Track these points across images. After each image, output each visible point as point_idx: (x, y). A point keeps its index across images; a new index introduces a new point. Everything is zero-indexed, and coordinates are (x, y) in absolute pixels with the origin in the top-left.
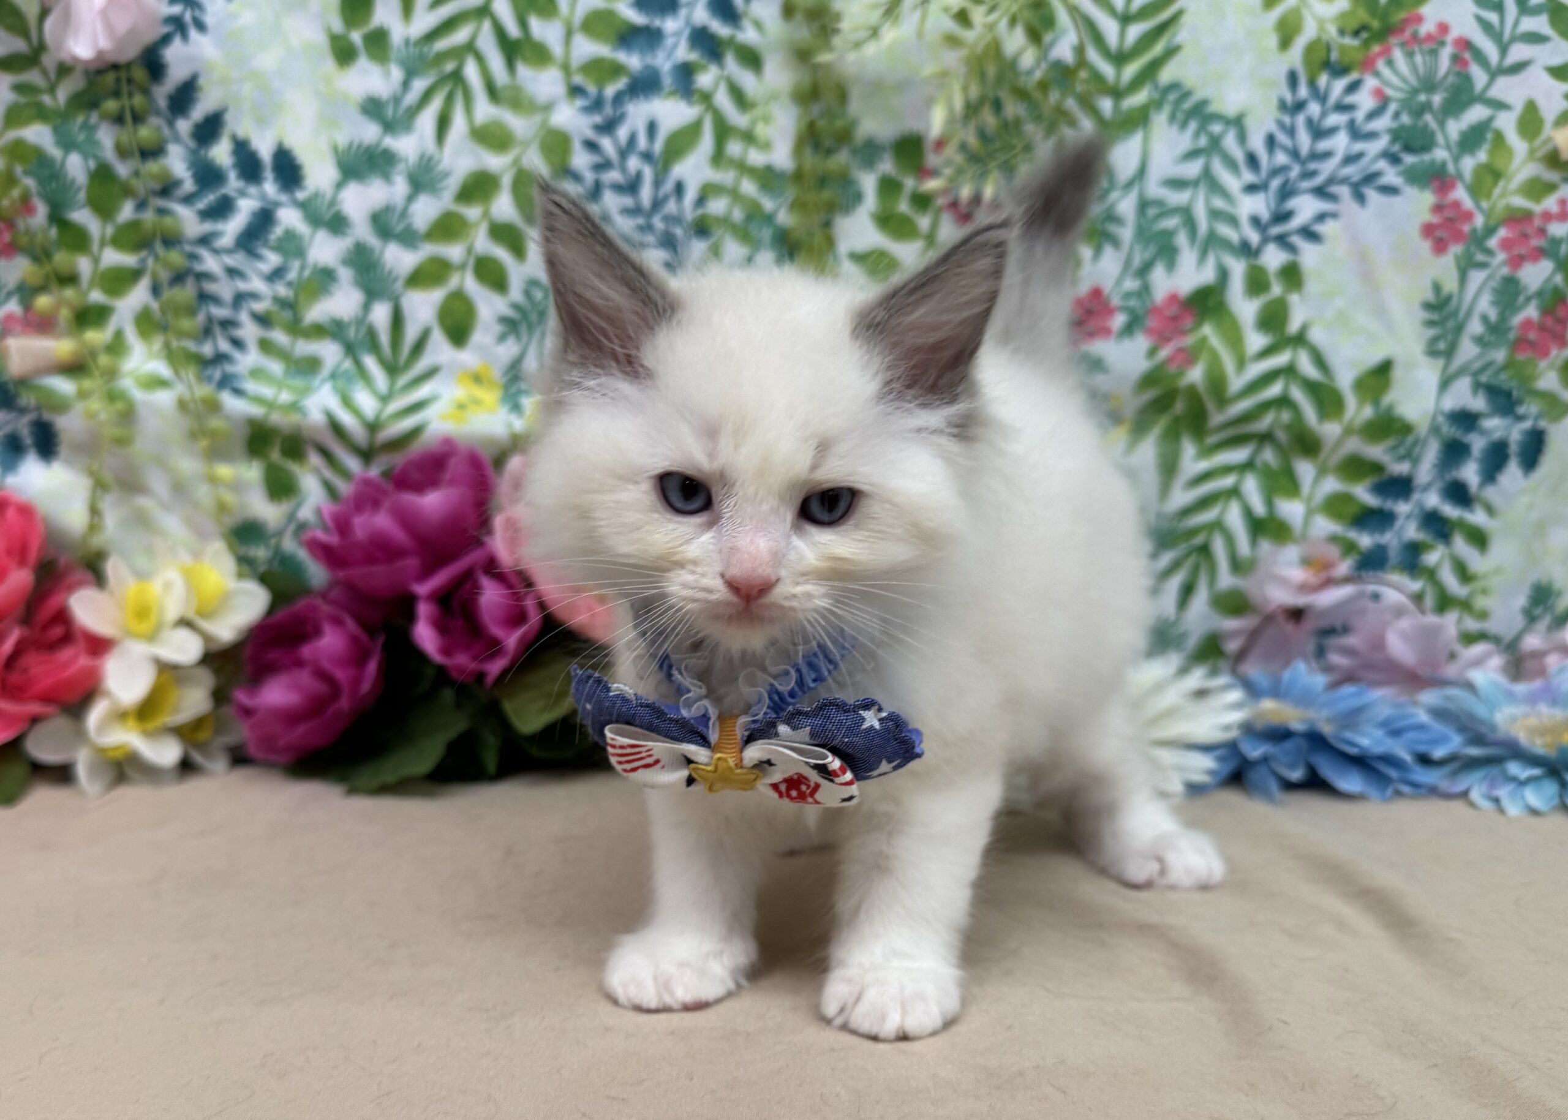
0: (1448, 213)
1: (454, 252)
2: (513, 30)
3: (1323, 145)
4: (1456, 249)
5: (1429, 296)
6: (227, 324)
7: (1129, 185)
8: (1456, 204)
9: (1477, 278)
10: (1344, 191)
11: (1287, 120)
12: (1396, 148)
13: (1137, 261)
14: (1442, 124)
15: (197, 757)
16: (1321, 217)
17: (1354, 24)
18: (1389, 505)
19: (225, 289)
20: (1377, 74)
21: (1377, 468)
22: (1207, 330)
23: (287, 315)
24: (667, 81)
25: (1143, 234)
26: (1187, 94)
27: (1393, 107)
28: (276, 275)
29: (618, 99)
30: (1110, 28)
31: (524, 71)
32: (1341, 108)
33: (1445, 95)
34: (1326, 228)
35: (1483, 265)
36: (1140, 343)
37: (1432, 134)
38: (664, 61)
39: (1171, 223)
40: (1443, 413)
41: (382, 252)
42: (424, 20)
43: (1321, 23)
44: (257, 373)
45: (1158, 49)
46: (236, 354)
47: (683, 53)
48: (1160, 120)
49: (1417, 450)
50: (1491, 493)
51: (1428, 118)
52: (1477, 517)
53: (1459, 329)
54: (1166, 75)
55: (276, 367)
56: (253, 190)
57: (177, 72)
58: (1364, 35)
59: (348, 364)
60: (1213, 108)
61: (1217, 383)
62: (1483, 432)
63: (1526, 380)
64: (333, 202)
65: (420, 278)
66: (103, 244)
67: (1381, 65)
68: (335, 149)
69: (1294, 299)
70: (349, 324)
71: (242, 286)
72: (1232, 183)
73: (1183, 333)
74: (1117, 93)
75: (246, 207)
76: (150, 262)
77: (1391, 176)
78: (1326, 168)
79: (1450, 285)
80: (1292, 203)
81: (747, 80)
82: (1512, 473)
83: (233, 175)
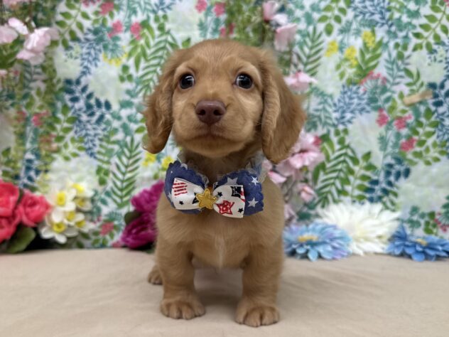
0: (382, 117)
3: (352, 101)
4: (384, 125)
5: (379, 136)
6: (92, 141)
8: (384, 115)
9: (390, 132)
10: (357, 112)
11: (343, 96)
12: (369, 102)
14: (380, 97)
16: (352, 118)
17: (357, 74)
18: (373, 187)
19: (92, 133)
20: (364, 86)
21: (369, 178)
22: (325, 145)
23: (106, 139)
25: (309, 122)
26: (319, 90)
27: (367, 93)
28: (104, 130)
32: (356, 93)
33: (380, 90)
34: (354, 120)
35: (391, 129)
37: (378, 99)
39: (316, 119)
40: (385, 165)
41: (129, 125)
42: (141, 73)
43: (350, 74)
44: (99, 153)
46: (94, 147)
48: (313, 96)
49: (378, 173)
50: (397, 183)
52: (395, 189)
53: (387, 144)
55: (103, 151)
56: (99, 110)
57: (83, 83)
58: (360, 77)
59: (120, 150)
60: (325, 93)
61: (328, 157)
62: (394, 169)
63: (404, 156)
64: (118, 113)
65: (138, 131)
66: (64, 122)
67: (364, 83)
68: (119, 101)
70: (121, 141)
71: (96, 132)
72: (330, 110)
75: (98, 114)
76: (75, 126)
77: (368, 108)
78: (353, 107)
79: (384, 134)
80: (345, 115)
82: (402, 179)
83: (95, 107)
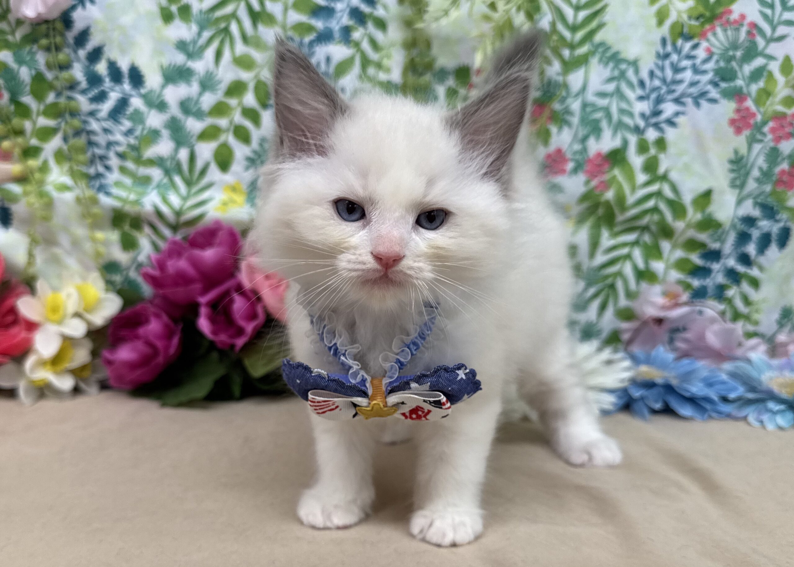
0: (742, 114)
1: (223, 122)
2: (256, 6)
3: (679, 77)
4: (746, 132)
5: (732, 156)
6: (102, 158)
7: (577, 95)
8: (747, 109)
9: (757, 147)
10: (689, 101)
11: (660, 63)
12: (717, 79)
13: (581, 134)
14: (741, 67)
15: (82, 385)
16: (677, 114)
17: (696, 14)
18: (708, 264)
19: (101, 139)
20: (708, 40)
21: (702, 245)
22: (617, 172)
23: (134, 154)
24: (337, 35)
25: (584, 121)
26: (609, 48)
27: (715, 58)
28: (129, 132)
29: (311, 44)
30: (569, 12)
31: (261, 28)
32: (689, 57)
33: (743, 52)
34: (680, 120)
35: (761, 141)
36: (581, 178)
37: (736, 72)
38: (335, 25)
39: (598, 115)
40: (738, 218)
41: (185, 122)
43: (679, 12)
44: (118, 184)
45: (594, 24)
46: (108, 174)
47: (346, 20)
48: (594, 61)
49: (724, 237)
50: (762, 260)
51: (734, 64)
52: (754, 272)
53: (747, 174)
54: (598, 38)
55: (128, 181)
56: (117, 88)
57: (79, 24)
58: (702, 20)
59: (166, 180)
60: (623, 56)
61: (621, 199)
62: (758, 228)
63: (781, 201)
64: (160, 95)
65: (205, 135)
66: (38, 114)
67: (710, 35)
68: (162, 67)
69: (662, 156)
70: (167, 159)
71: (111, 138)
72: (631, 95)
73: (604, 173)
74: (572, 47)
75: (114, 96)
76: (63, 125)
77: (714, 93)
78: (680, 89)
79: (743, 151)
80: (663, 106)
81: (379, 36)
82: (773, 250)
83: (107, 80)
